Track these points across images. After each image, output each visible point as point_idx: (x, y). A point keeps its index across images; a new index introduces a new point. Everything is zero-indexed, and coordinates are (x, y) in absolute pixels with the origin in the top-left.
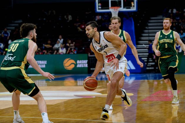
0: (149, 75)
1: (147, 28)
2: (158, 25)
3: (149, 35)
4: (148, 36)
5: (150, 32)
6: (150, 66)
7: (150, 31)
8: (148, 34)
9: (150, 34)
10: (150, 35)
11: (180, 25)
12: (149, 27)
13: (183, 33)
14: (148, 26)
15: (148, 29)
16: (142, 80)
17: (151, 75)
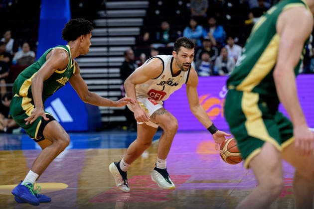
0: (109, 137)
1: (102, 13)
2: (131, 5)
3: (108, 32)
4: (106, 34)
5: (110, 25)
6: (111, 112)
7: (110, 21)
8: (104, 30)
9: (111, 30)
10: (111, 32)
11: (188, 5)
12: (109, 12)
13: (196, 27)
14: (105, 9)
15: (105, 15)
16: (90, 150)
17: (113, 135)
